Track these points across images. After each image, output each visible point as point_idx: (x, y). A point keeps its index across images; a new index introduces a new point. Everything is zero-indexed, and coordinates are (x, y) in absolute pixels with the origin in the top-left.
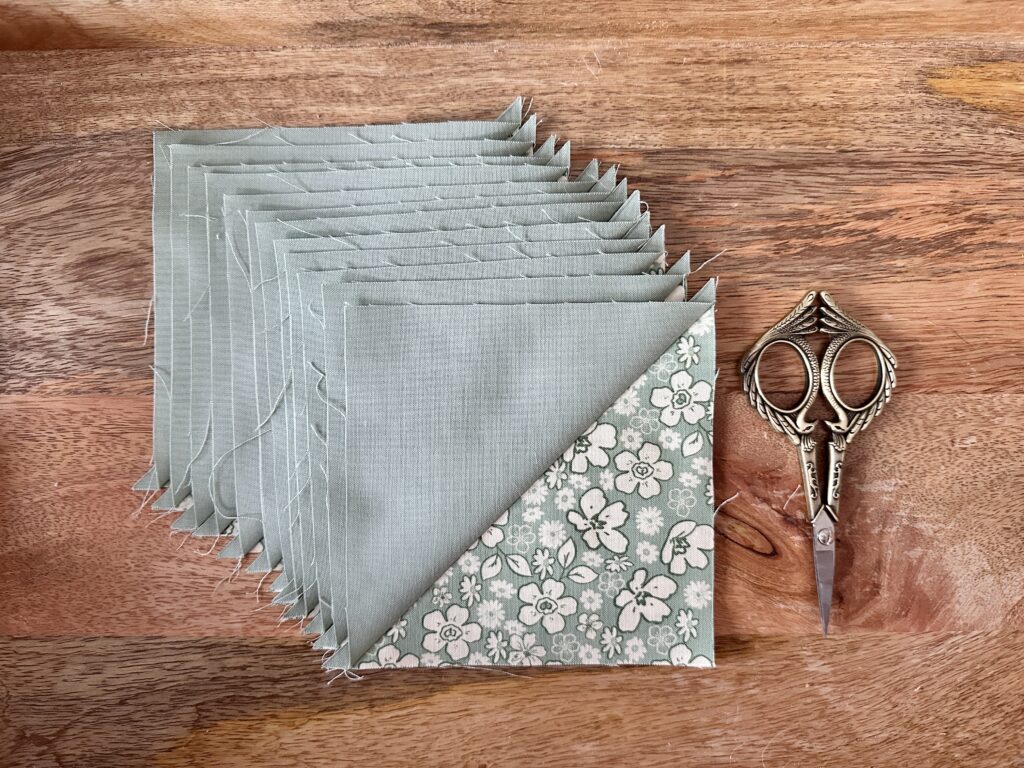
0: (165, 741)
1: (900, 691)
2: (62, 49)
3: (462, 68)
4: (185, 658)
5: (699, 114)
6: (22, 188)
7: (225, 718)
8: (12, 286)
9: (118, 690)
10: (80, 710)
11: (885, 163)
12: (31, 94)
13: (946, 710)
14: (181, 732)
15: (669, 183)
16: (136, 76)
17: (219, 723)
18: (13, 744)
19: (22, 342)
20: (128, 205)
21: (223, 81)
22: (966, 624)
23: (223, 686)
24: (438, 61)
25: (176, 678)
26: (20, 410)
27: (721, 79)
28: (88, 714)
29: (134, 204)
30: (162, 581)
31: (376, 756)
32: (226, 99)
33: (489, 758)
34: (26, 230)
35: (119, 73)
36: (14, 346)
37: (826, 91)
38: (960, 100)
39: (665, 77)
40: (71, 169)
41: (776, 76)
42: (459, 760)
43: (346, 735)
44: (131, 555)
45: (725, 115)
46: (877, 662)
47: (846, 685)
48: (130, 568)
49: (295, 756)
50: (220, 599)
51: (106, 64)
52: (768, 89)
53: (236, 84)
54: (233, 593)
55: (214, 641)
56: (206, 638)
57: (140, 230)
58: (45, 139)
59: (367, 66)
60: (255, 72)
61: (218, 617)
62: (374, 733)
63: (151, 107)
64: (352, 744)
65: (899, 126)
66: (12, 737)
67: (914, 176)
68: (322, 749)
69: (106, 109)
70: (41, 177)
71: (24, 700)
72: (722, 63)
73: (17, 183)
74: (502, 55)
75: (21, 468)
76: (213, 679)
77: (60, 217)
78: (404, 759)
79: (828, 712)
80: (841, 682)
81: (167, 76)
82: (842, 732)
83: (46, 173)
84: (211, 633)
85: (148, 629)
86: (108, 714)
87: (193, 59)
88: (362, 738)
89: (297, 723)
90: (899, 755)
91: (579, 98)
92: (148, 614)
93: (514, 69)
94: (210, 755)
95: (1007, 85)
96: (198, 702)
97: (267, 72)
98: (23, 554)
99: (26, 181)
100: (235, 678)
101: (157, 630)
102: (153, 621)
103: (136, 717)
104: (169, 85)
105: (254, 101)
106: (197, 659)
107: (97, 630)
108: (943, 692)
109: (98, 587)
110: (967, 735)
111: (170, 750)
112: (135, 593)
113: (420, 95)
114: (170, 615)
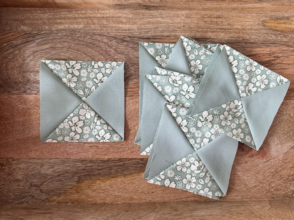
0: (70, 186)
1: (258, 174)
2: (50, 8)
3: (151, 17)
4: (76, 164)
5: (209, 30)
6: (38, 42)
7: (86, 180)
8: (34, 67)
9: (58, 172)
10: (47, 177)
11: (253, 43)
12: (41, 19)
13: (269, 178)
14: (74, 184)
16: (69, 15)
17: (85, 181)
18: (29, 187)
19: (36, 82)
20: (66, 47)
21: (91, 18)
22: (274, 157)
23: (86, 171)
24: (145, 15)
25: (73, 169)
26: (35, 99)
27: (214, 21)
28: (49, 179)
29: (67, 47)
31: (125, 190)
32: (91, 22)
33: (154, 190)
34: (38, 53)
35: (64, 15)
36: (34, 82)
37: (240, 25)
38: (272, 28)
39: (201, 20)
40: (51, 38)
41: (228, 21)
42: (147, 190)
43: (117, 184)
45: (215, 30)
46: (252, 166)
47: (245, 172)
49: (104, 190)
50: (87, 148)
51: (61, 12)
52: (226, 24)
53: (94, 18)
54: (90, 147)
55: (84, 159)
56: (82, 159)
57: (68, 54)
58: (44, 30)
59: (127, 15)
60: (99, 15)
61: (85, 153)
62: (125, 183)
63: (72, 23)
64: (119, 186)
65: (257, 34)
66: (29, 185)
67: (261, 46)
68: (111, 188)
69: (61, 23)
70: (43, 40)
71: (32, 175)
72: (215, 17)
73: (37, 41)
74: (161, 14)
75: (34, 114)
76: (83, 169)
77: (47, 50)
78: (132, 190)
79: (240, 179)
80: (243, 171)
81: (76, 16)
82: (243, 184)
83: (44, 39)
84: (83, 157)
85: (67, 156)
86: (55, 179)
87: (83, 12)
88: (122, 185)
89: (105, 181)
90: (258, 190)
91: (179, 25)
92: (67, 152)
93: (164, 17)
94: (81, 190)
95: (283, 25)
96: (79, 176)
97: (102, 16)
98: (34, 136)
99: (39, 41)
100: (89, 169)
101: (69, 157)
102: (68, 154)
103: (62, 179)
104: (77, 18)
105: (98, 23)
106: (79, 164)
107: (53, 156)
108: (269, 174)
109: (54, 145)
110: (274, 185)
111: (71, 188)
112: (63, 147)
113: (140, 23)
114: (72, 153)
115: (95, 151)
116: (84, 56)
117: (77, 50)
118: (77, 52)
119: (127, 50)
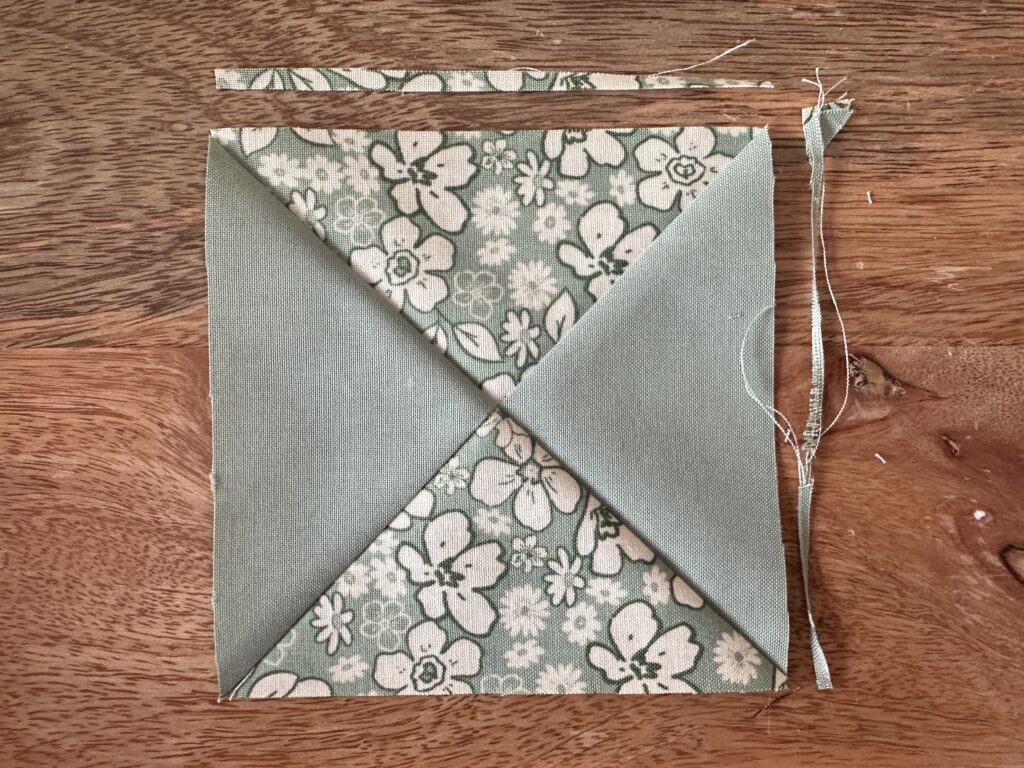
29: (13, 17)
30: (42, 681)
54: (170, 701)
61: (142, 746)
92: (15, 741)
114: (53, 743)
115: (208, 734)
116: (127, 71)
117: (81, 36)
118: (76, 46)
119: (415, 24)
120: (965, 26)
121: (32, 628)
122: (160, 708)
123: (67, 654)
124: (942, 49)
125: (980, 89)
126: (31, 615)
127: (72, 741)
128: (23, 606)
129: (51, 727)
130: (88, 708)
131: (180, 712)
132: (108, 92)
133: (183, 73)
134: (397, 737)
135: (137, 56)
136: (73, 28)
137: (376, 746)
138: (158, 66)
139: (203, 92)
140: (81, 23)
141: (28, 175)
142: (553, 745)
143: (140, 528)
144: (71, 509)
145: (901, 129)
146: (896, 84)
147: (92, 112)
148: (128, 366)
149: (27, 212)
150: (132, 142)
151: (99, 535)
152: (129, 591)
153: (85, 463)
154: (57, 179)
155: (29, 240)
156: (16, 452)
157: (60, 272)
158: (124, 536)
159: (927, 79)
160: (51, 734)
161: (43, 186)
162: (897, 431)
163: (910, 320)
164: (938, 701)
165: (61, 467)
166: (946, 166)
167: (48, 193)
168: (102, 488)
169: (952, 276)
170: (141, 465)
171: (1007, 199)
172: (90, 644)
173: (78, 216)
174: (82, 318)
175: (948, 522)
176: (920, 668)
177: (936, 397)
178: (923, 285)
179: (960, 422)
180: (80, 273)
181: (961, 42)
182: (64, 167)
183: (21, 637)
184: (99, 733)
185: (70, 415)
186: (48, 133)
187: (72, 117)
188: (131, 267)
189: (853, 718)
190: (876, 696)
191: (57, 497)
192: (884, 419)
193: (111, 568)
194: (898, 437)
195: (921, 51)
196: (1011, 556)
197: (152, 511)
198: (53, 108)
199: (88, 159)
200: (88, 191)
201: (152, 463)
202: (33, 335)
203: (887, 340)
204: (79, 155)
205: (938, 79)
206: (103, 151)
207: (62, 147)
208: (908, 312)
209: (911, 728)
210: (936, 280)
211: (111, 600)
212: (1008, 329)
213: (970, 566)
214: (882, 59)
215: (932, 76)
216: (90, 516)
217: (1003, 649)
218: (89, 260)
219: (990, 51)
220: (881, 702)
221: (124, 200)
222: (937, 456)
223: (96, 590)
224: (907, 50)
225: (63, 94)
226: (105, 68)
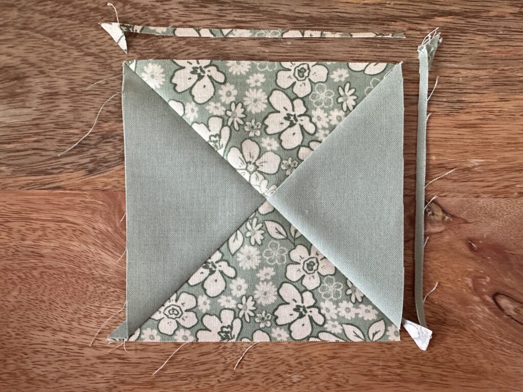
15: (475, 17)
30: (38, 347)
44: (12, 325)
48: (11, 336)
120: (491, 39)
121: (34, 323)
122: (94, 361)
123: (49, 335)
124: (479, 51)
125: (496, 71)
126: (32, 317)
127: (54, 375)
128: (29, 312)
129: (43, 369)
130: (60, 360)
131: (104, 363)
132: (66, 64)
133: (103, 55)
134: (206, 376)
135: (81, 45)
136: (48, 31)
137: (196, 380)
138: (92, 51)
139: (113, 65)
140: (52, 29)
141: (27, 104)
142: (279, 381)
143: (84, 277)
144: (51, 267)
145: (456, 91)
146: (456, 68)
147: (58, 74)
148: (78, 200)
149: (28, 123)
150: (78, 90)
151: (64, 280)
152: (79, 307)
153: (57, 246)
154: (42, 107)
155: (29, 137)
156: (23, 240)
157: (44, 153)
158: (76, 281)
159: (471, 66)
160: (43, 371)
161: (35, 110)
162: (447, 238)
163: (455, 185)
164: (459, 364)
165: (46, 247)
166: (478, 110)
167: (38, 114)
168: (65, 258)
169: (477, 164)
170: (84, 247)
171: (506, 127)
172: (61, 331)
173: (53, 125)
174: (55, 176)
175: (469, 281)
176: (452, 349)
177: (466, 222)
178: (462, 168)
179: (477, 235)
180: (53, 154)
181: (489, 47)
182: (45, 101)
183: (28, 327)
184: (66, 371)
185: (50, 223)
186: (37, 84)
187: (48, 76)
188: (79, 152)
189: (420, 371)
190: (431, 361)
191: (44, 261)
192: (441, 232)
193: (70, 295)
194: (448, 241)
195: (468, 52)
196: (498, 298)
197: (90, 269)
198: (39, 71)
199: (57, 97)
200: (57, 113)
201: (90, 246)
202: (31, 183)
203: (444, 194)
204: (52, 95)
205: (476, 66)
206: (63, 93)
207: (44, 91)
208: (455, 181)
209: (446, 376)
210: (469, 166)
211: (70, 311)
212: (503, 190)
213: (478, 302)
214: (449, 55)
215: (473, 64)
216: (60, 271)
217: (492, 341)
218: (58, 147)
219: (502, 53)
220: (432, 364)
221: (75, 118)
222: (465, 250)
223: (64, 306)
224: (462, 51)
225: (44, 64)
226: (65, 52)
